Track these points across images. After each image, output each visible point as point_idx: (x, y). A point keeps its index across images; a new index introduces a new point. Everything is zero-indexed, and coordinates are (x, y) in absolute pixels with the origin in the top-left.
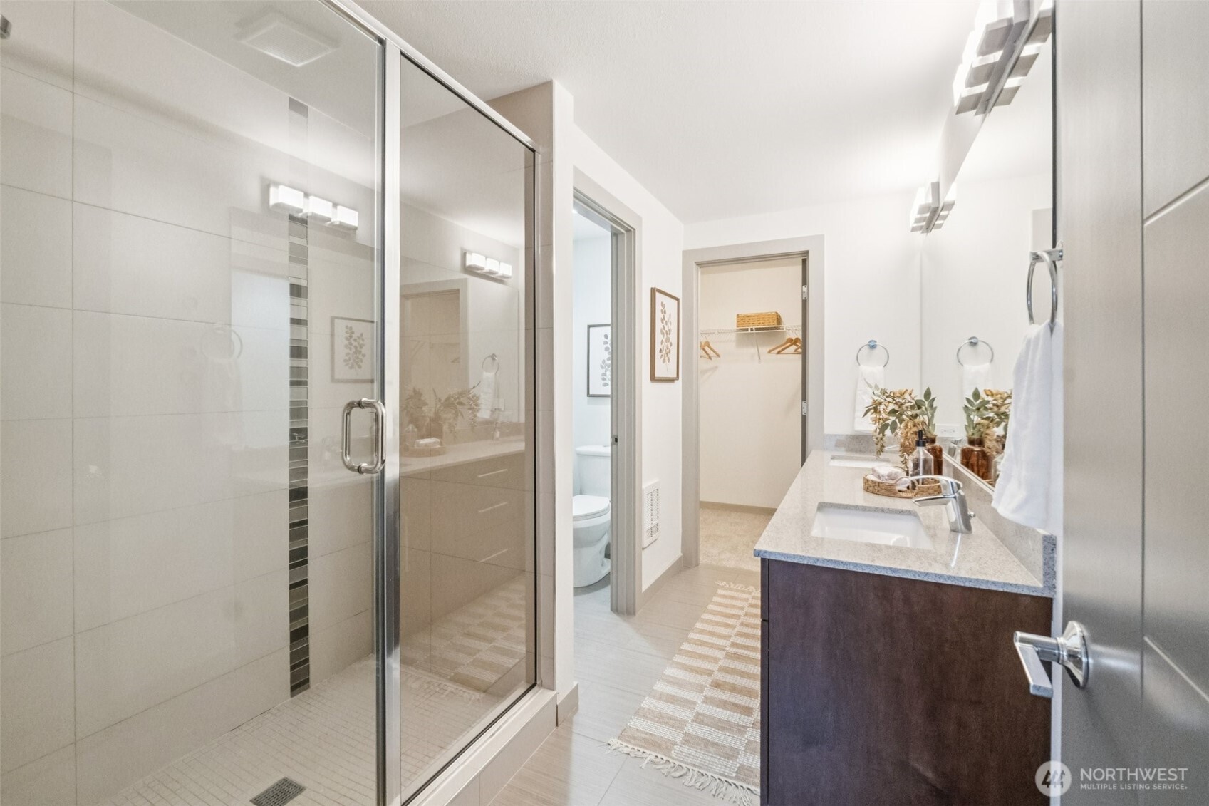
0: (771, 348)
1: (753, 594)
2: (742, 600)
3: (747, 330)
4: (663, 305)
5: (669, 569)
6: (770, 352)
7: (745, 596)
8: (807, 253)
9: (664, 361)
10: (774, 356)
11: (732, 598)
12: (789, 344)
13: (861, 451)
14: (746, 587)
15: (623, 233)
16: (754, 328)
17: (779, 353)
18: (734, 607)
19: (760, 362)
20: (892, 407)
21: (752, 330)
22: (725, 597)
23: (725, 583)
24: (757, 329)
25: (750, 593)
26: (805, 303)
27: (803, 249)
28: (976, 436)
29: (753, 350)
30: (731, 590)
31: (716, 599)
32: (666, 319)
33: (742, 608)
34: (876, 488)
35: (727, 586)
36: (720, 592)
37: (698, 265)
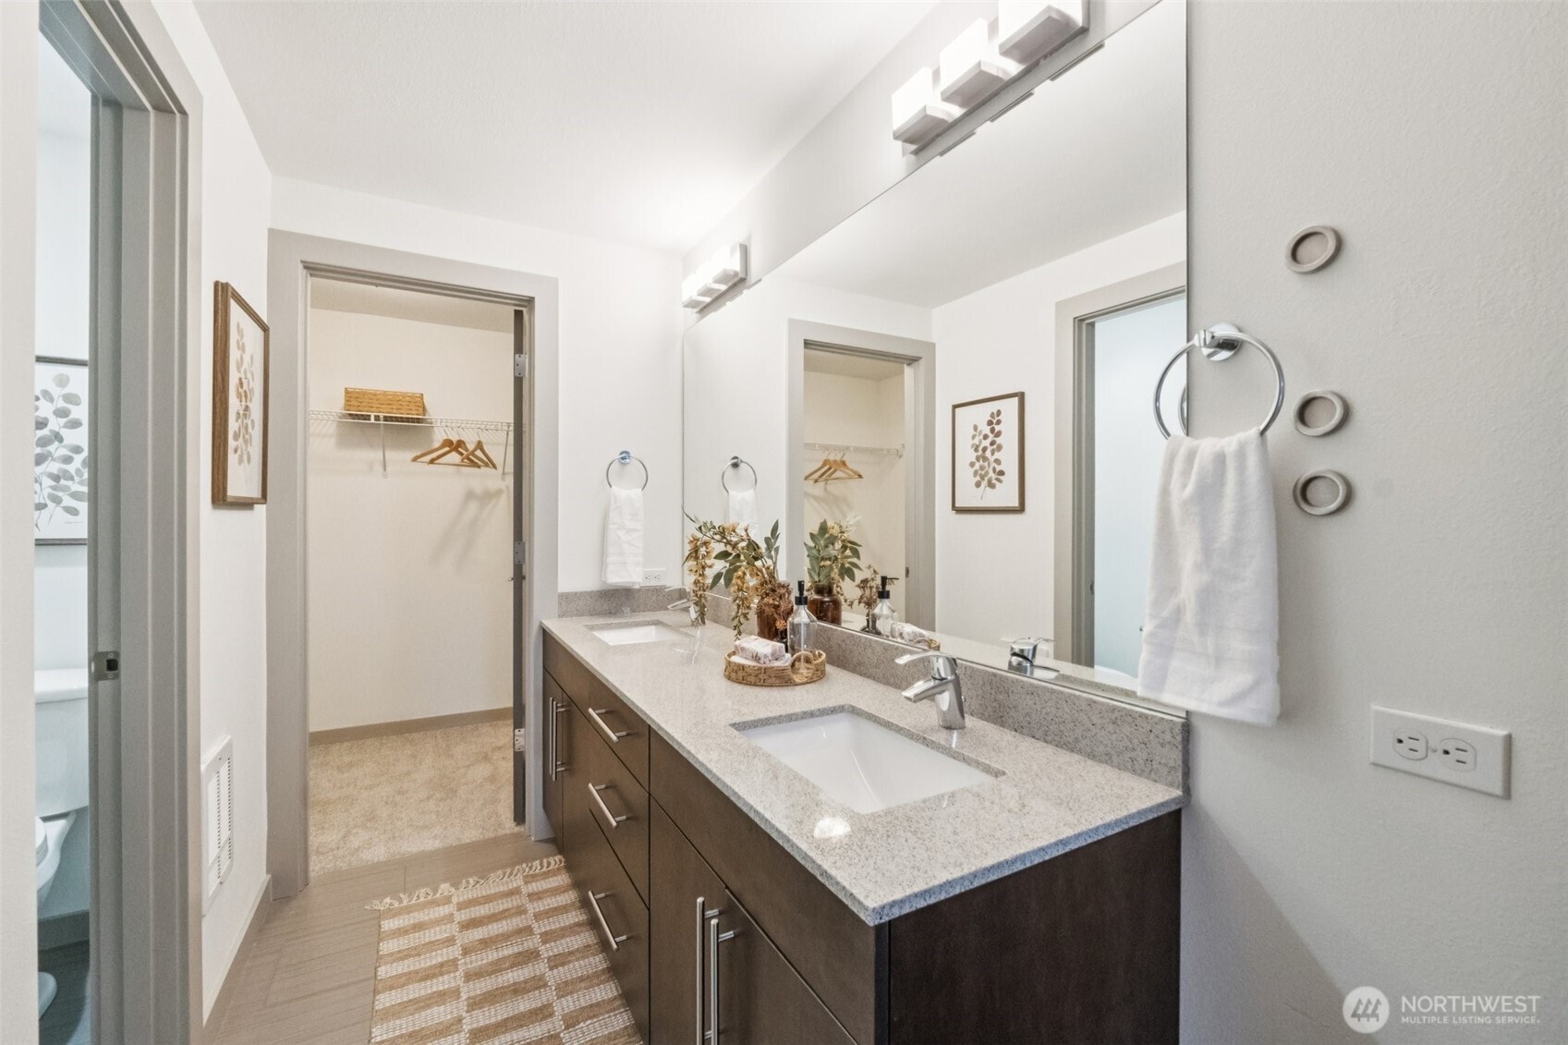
0: (419, 454)
1: (455, 900)
2: (438, 922)
3: (368, 418)
4: (240, 331)
5: (250, 927)
6: (415, 459)
7: (443, 911)
8: (530, 302)
9: (241, 461)
10: (421, 467)
11: (419, 927)
12: (447, 449)
13: (610, 613)
14: (435, 891)
15: (143, 109)
16: (381, 415)
17: (432, 462)
18: (431, 946)
19: (385, 476)
20: (720, 548)
21: (377, 418)
22: (402, 932)
23: (388, 900)
24: (386, 419)
25: (448, 900)
26: (518, 382)
27: (526, 292)
28: (824, 582)
29: (377, 455)
30: (409, 910)
31: (387, 947)
32: (245, 365)
33: (450, 941)
34: (761, 676)
35: (396, 905)
36: (388, 925)
37: (306, 267)
